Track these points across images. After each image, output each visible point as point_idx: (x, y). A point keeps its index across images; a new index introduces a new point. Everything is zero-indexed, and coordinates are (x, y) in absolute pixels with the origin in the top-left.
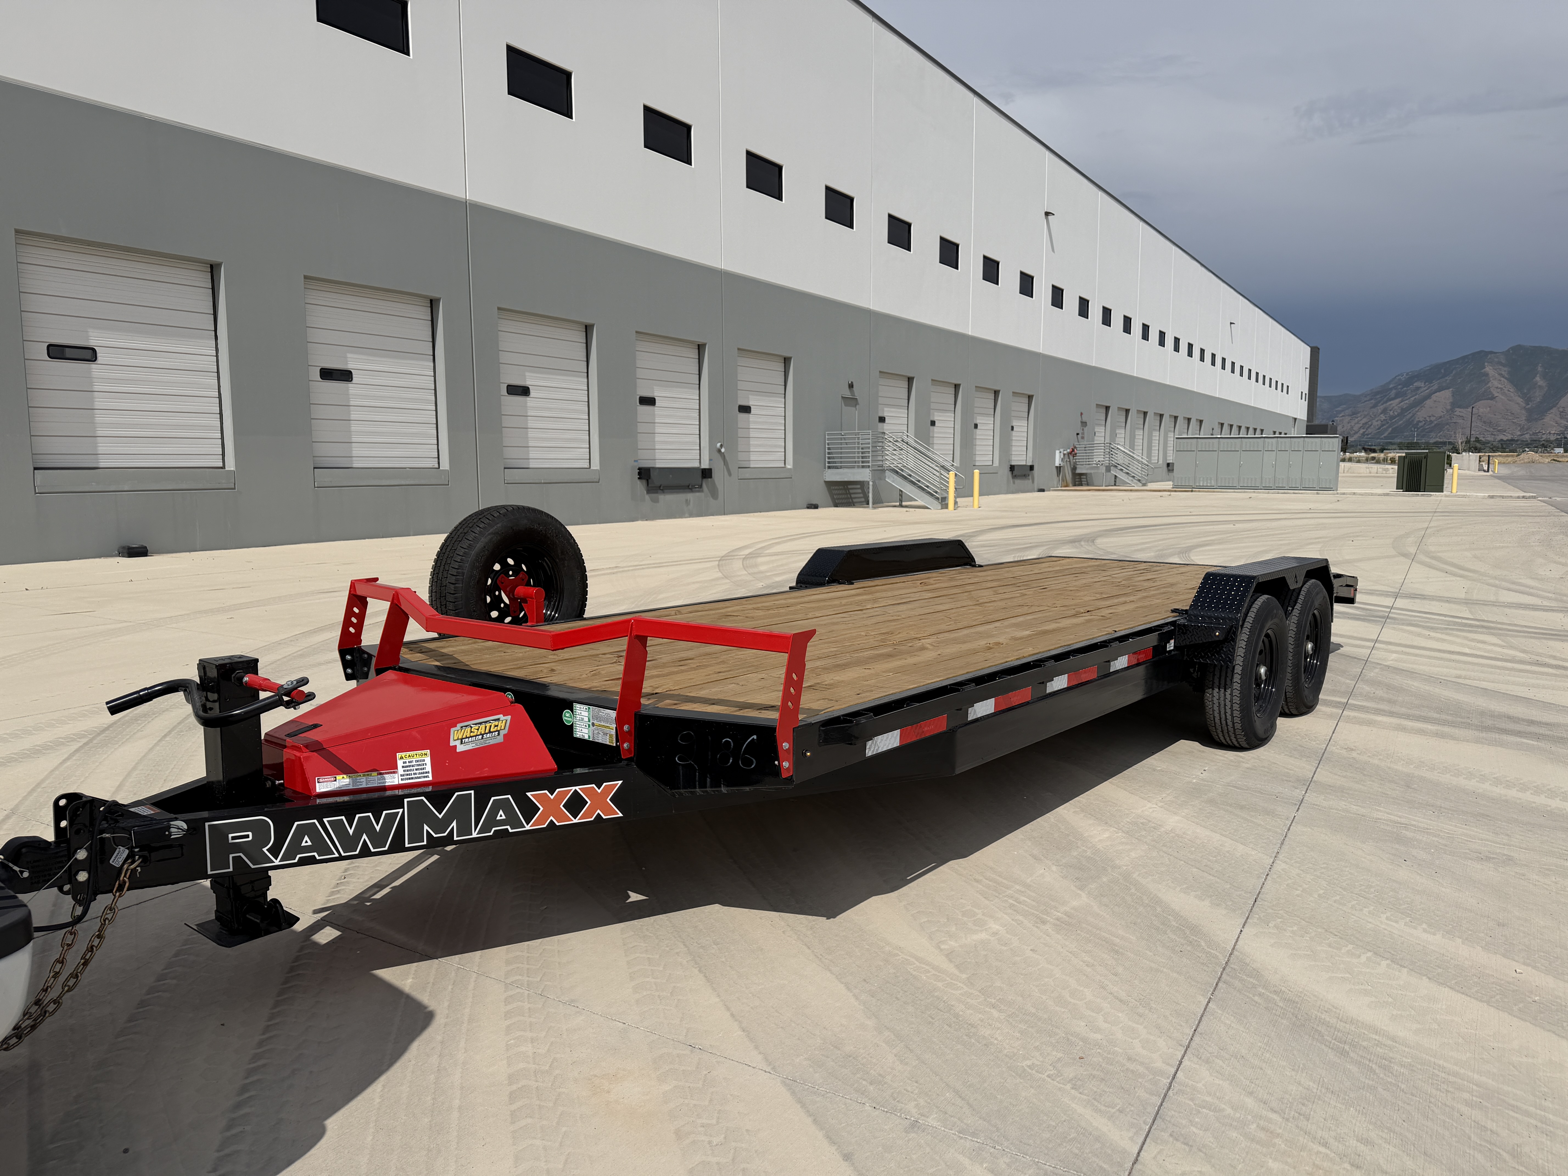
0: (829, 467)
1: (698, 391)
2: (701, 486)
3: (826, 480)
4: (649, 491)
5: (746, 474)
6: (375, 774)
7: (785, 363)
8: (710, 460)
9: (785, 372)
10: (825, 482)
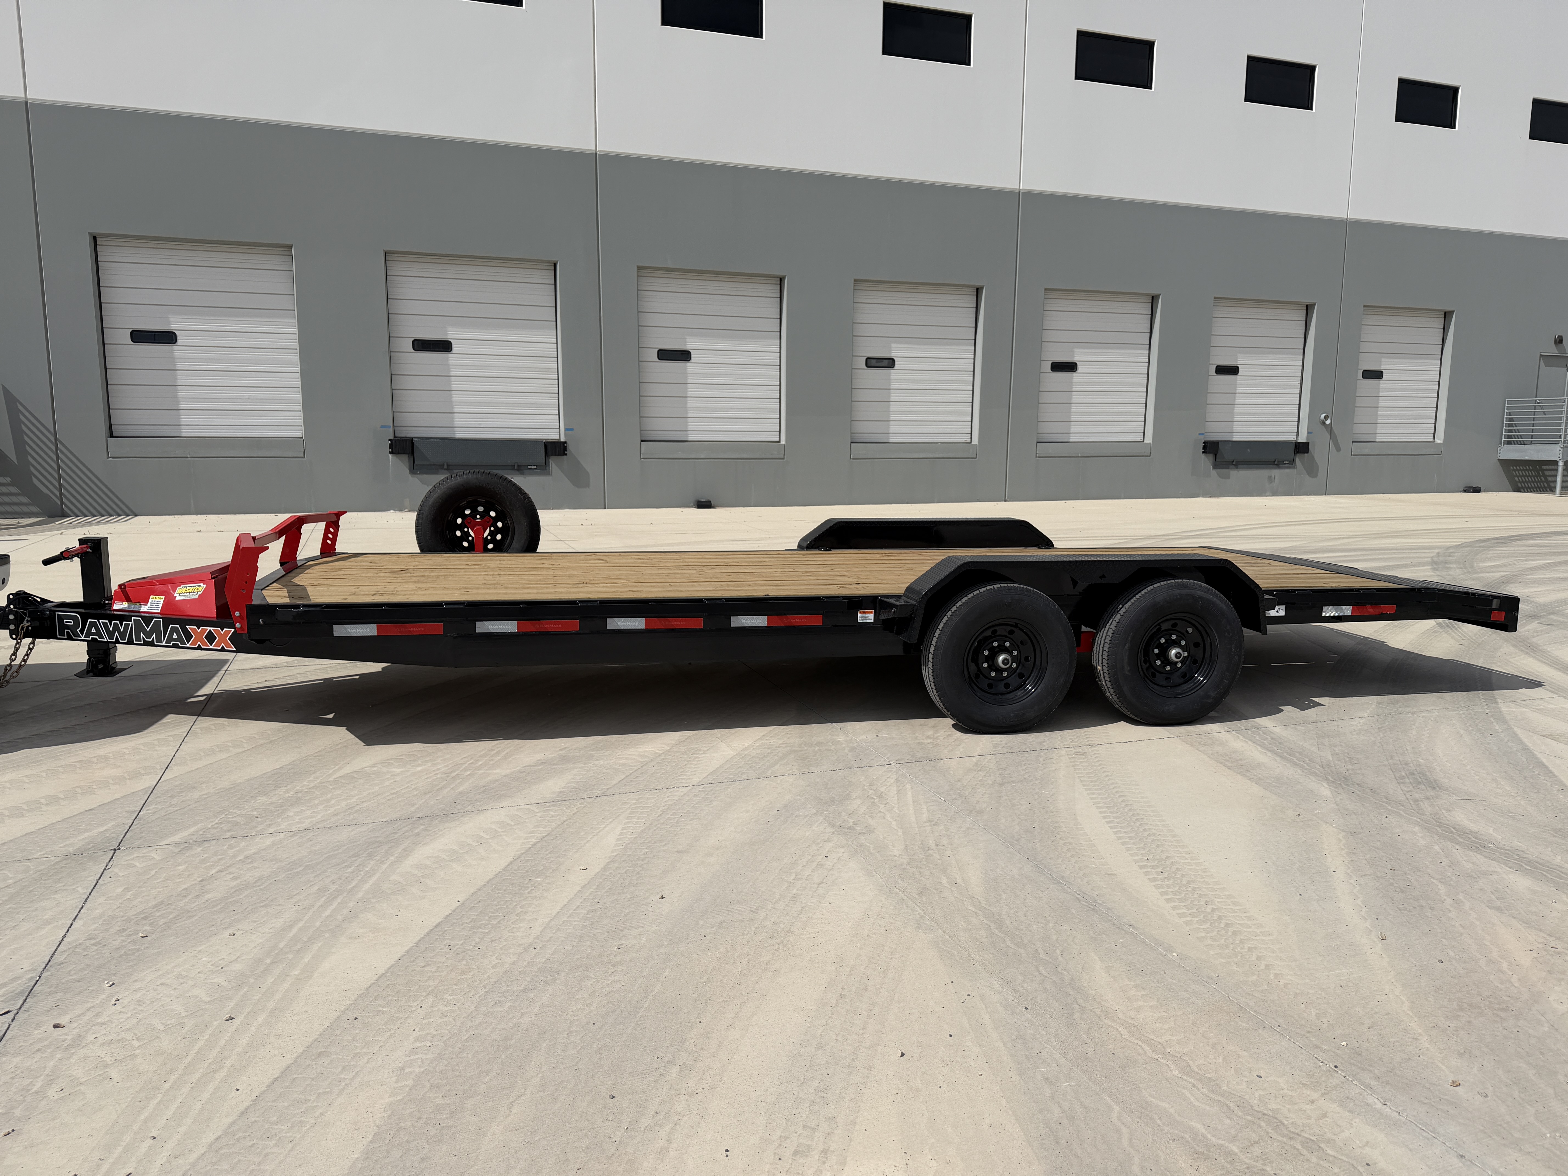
0: (1509, 443)
1: (1302, 357)
2: (1292, 462)
3: (1500, 458)
4: (1215, 467)
5: (1366, 449)
6: (138, 604)
7: (1445, 318)
8: (1309, 433)
9: (1444, 328)
10: (1499, 460)
